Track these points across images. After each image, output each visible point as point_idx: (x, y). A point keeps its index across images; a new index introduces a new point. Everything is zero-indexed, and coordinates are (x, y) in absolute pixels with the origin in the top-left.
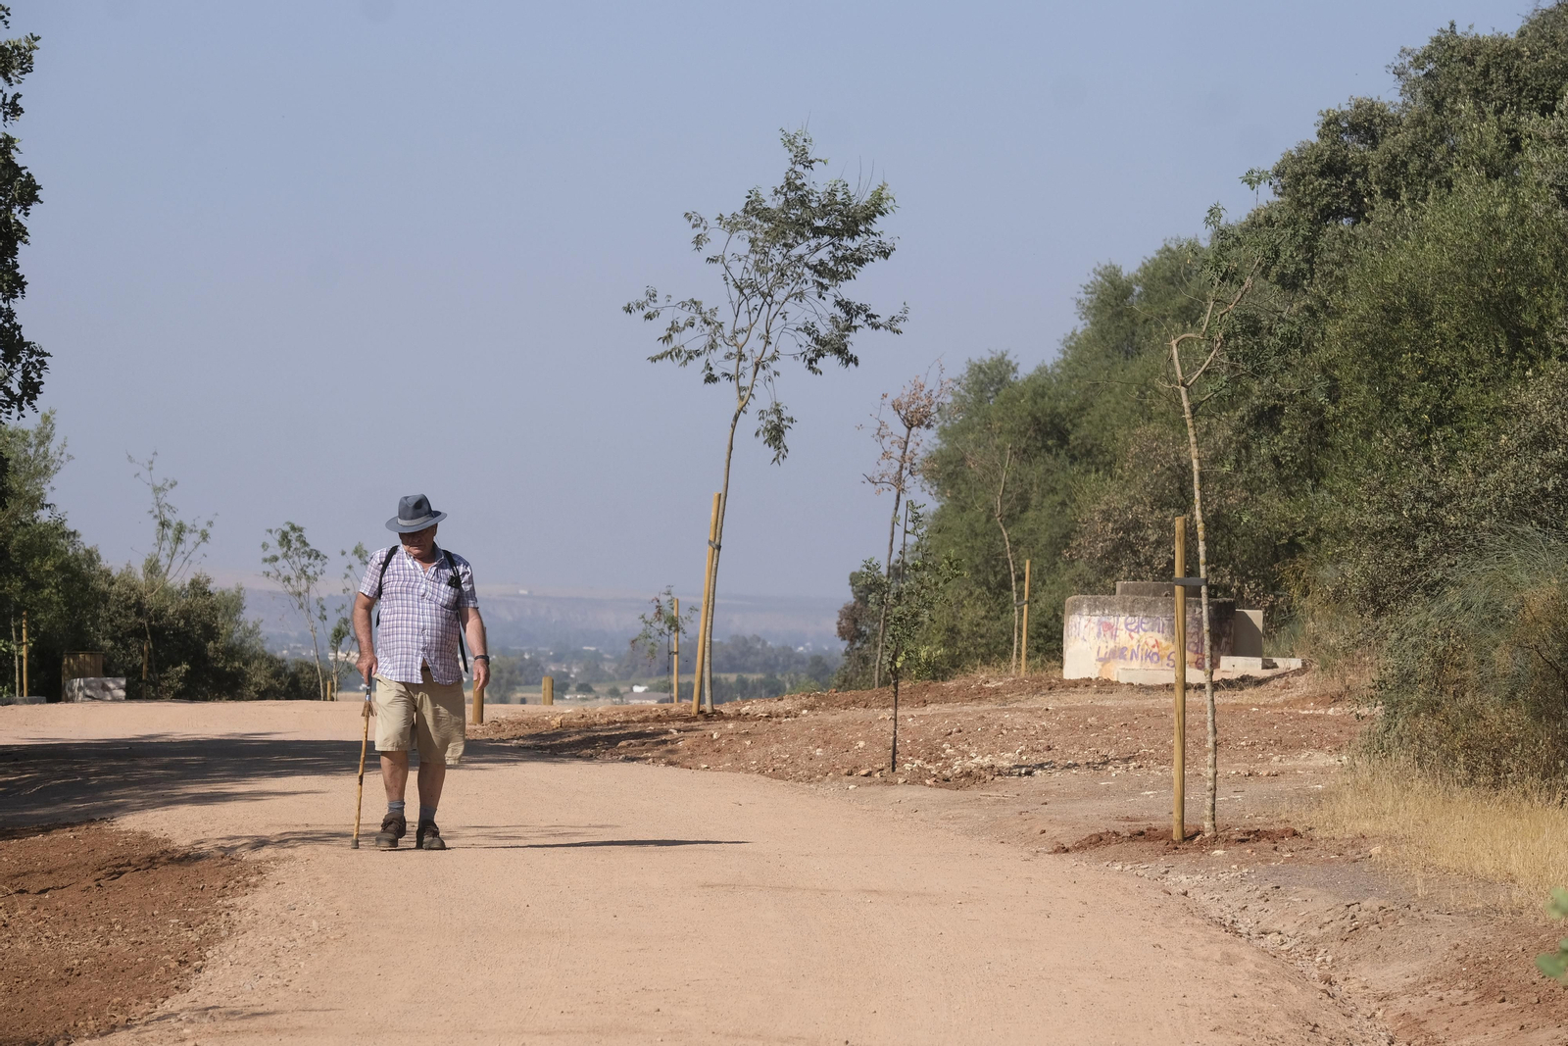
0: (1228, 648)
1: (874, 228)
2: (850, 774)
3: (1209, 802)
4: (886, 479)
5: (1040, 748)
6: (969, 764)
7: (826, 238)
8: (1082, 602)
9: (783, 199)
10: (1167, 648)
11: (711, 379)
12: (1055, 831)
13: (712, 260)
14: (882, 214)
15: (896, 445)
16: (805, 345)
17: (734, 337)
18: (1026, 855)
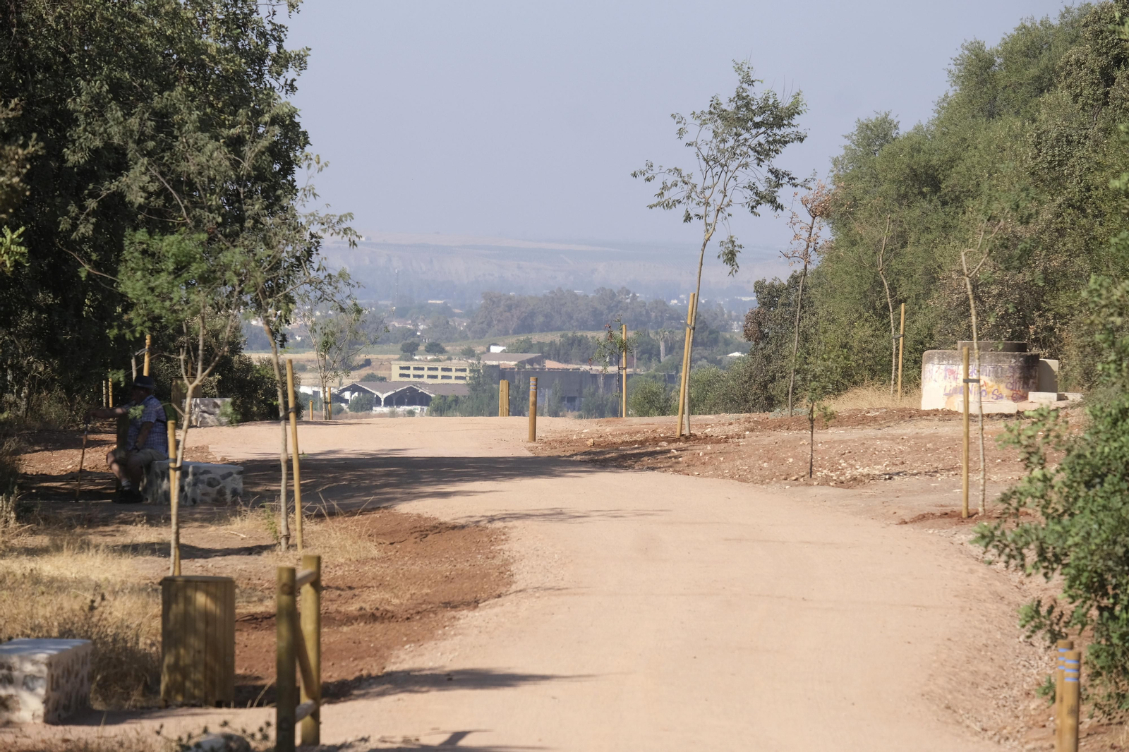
0: (1034, 386)
1: (794, 122)
2: (786, 479)
3: (981, 497)
4: (797, 254)
5: (897, 463)
6: (856, 473)
7: (763, 129)
8: (934, 355)
9: (734, 105)
10: (992, 387)
11: (688, 218)
12: (901, 512)
13: (690, 145)
14: (799, 114)
15: (804, 230)
16: (749, 197)
17: (702, 192)
18: (883, 525)
